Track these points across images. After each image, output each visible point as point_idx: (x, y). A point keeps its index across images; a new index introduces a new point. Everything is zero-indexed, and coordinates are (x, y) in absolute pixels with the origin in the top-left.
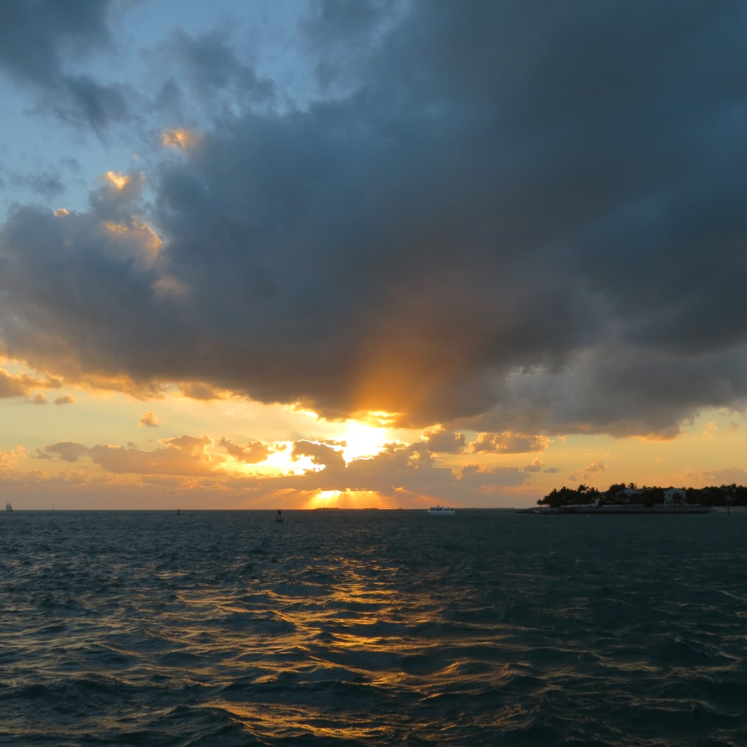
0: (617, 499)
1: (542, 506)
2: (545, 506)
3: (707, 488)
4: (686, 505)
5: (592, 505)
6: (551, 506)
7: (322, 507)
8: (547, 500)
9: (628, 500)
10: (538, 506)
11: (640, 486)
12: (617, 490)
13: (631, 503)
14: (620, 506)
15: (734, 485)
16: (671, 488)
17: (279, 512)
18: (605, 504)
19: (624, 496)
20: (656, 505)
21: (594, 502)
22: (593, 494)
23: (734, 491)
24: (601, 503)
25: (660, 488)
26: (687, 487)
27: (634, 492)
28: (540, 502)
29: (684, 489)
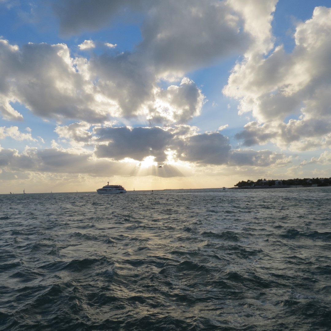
0: (260, 184)
1: (236, 187)
2: (237, 187)
3: (289, 180)
4: (282, 185)
5: (252, 186)
6: (239, 187)
7: (166, 189)
8: (237, 185)
9: (263, 184)
10: (235, 187)
11: (267, 180)
12: (260, 181)
13: (264, 185)
14: (260, 186)
15: (298, 179)
16: (278, 180)
17: (152, 191)
18: (256, 186)
19: (262, 183)
20: (273, 185)
21: (252, 185)
22: (252, 182)
23: (298, 180)
24: (255, 186)
25: (274, 180)
26: (282, 180)
27: (266, 182)
28: (235, 186)
29: (281, 180)
